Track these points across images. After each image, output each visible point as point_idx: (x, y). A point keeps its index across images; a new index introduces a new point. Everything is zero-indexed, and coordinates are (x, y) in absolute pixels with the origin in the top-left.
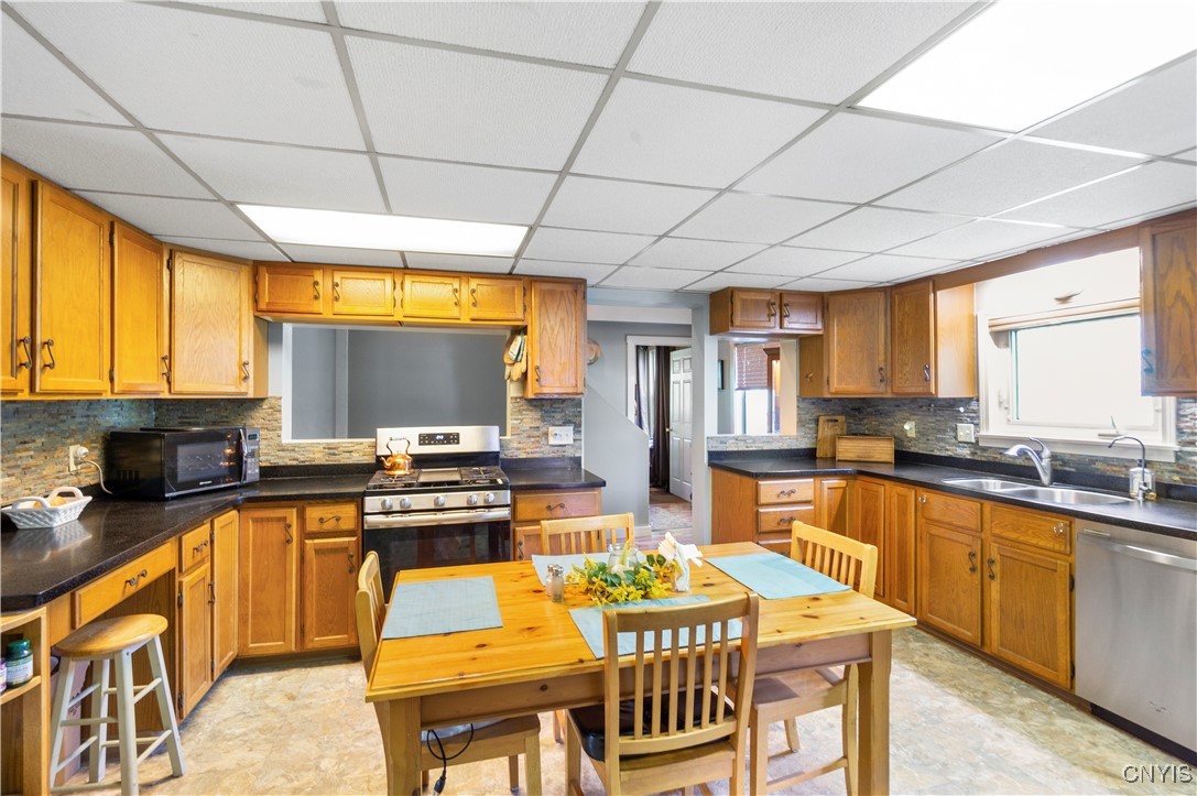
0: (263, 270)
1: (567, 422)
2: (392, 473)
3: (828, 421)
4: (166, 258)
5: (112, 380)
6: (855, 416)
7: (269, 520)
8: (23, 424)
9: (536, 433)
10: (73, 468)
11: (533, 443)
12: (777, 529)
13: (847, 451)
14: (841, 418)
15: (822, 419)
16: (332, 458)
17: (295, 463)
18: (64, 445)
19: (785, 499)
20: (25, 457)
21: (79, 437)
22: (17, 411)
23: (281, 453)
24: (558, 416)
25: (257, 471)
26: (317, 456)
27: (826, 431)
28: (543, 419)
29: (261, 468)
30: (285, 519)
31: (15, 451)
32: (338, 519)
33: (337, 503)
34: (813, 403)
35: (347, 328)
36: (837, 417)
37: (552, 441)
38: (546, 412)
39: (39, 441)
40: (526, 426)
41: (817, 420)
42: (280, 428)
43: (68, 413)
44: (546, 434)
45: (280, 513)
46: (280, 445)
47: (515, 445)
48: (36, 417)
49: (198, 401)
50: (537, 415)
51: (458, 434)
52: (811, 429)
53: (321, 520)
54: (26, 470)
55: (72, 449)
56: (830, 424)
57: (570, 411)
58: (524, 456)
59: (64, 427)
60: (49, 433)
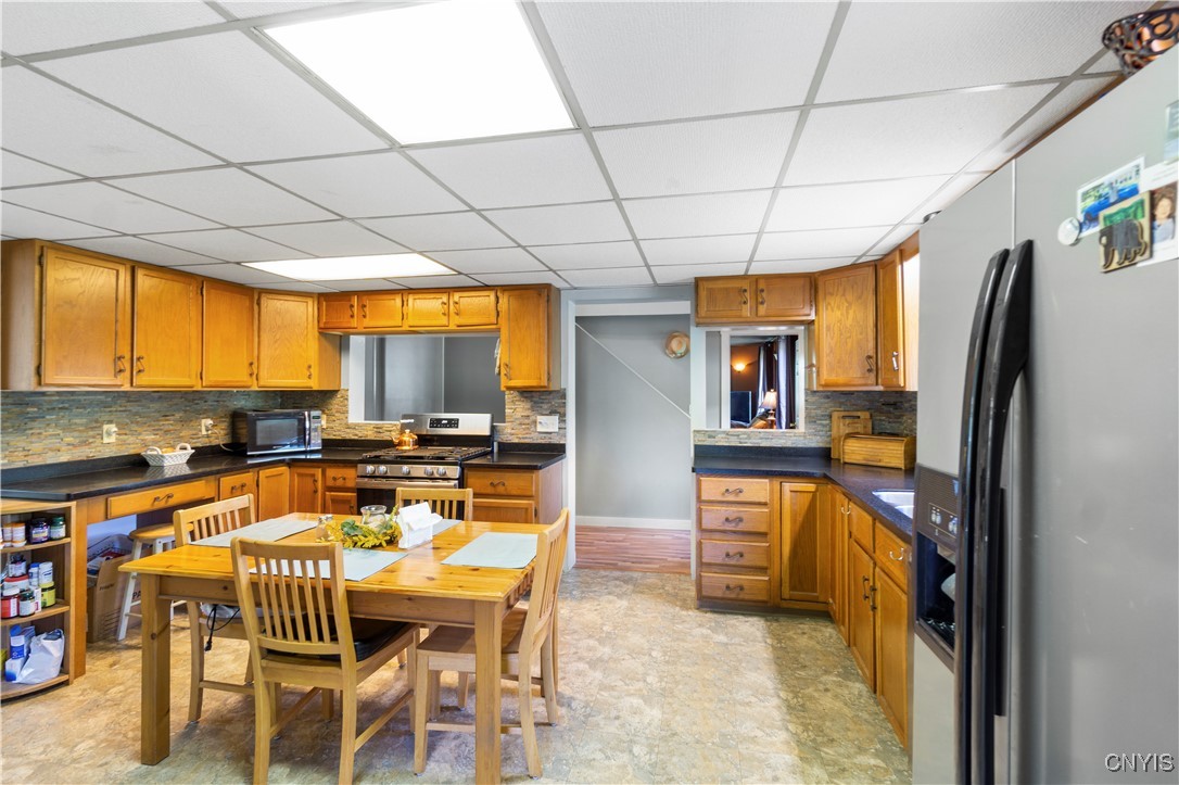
0: (322, 299)
1: (552, 413)
2: (400, 448)
3: (844, 417)
4: (256, 297)
5: (201, 378)
6: (890, 412)
7: (307, 475)
8: (165, 405)
9: (526, 421)
10: (204, 432)
11: (524, 429)
12: (721, 528)
13: (853, 452)
14: (864, 415)
15: (835, 415)
16: (379, 435)
17: (356, 438)
18: (197, 418)
19: (731, 498)
20: (168, 424)
21: (211, 414)
22: (160, 397)
23: (348, 430)
24: (545, 406)
25: (320, 441)
26: (370, 433)
27: (840, 428)
28: (532, 409)
29: (323, 440)
30: (313, 475)
31: (158, 421)
32: (344, 479)
33: (345, 467)
34: (828, 397)
35: (443, 336)
36: (859, 414)
37: (540, 429)
38: (535, 402)
39: (178, 416)
40: (518, 415)
41: (830, 417)
42: (347, 412)
43: (201, 399)
44: (535, 422)
45: (311, 471)
46: (347, 424)
47: (509, 431)
48: (175, 401)
49: (302, 392)
50: (528, 405)
51: (458, 420)
52: (824, 426)
53: (335, 479)
54: (167, 432)
55: (203, 421)
56: (847, 421)
57: (557, 401)
58: (516, 441)
59: (198, 407)
60: (185, 411)
